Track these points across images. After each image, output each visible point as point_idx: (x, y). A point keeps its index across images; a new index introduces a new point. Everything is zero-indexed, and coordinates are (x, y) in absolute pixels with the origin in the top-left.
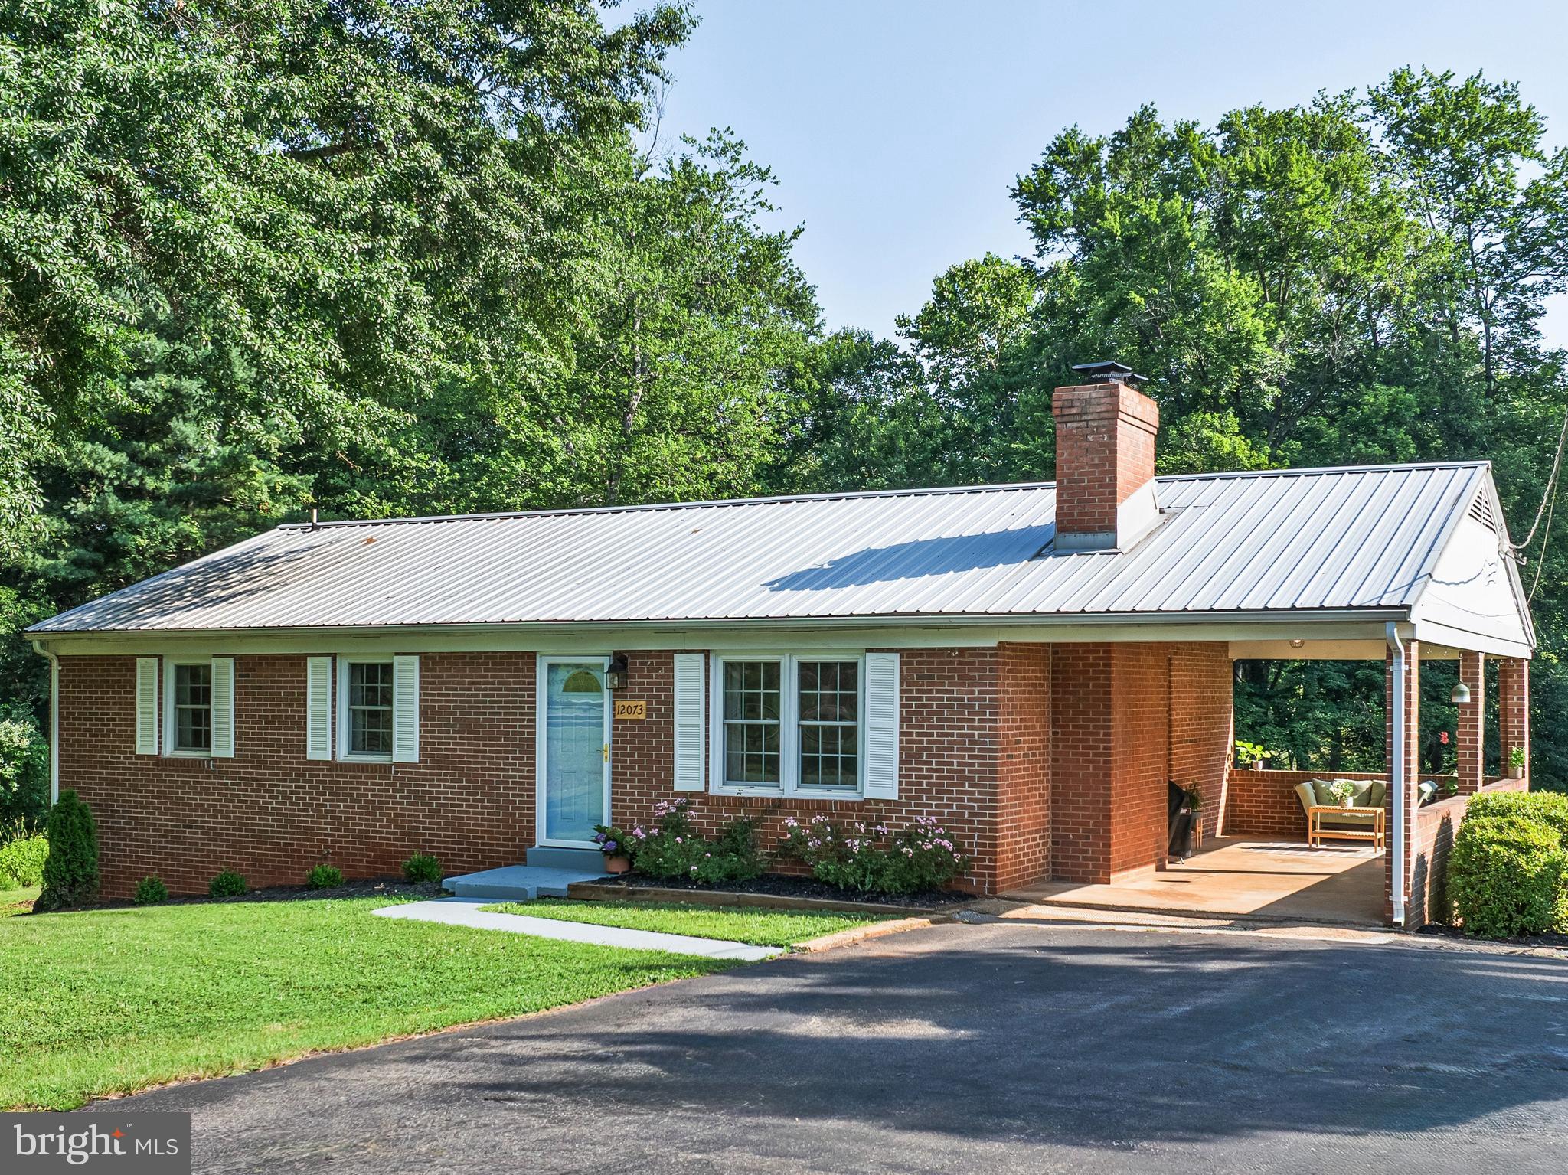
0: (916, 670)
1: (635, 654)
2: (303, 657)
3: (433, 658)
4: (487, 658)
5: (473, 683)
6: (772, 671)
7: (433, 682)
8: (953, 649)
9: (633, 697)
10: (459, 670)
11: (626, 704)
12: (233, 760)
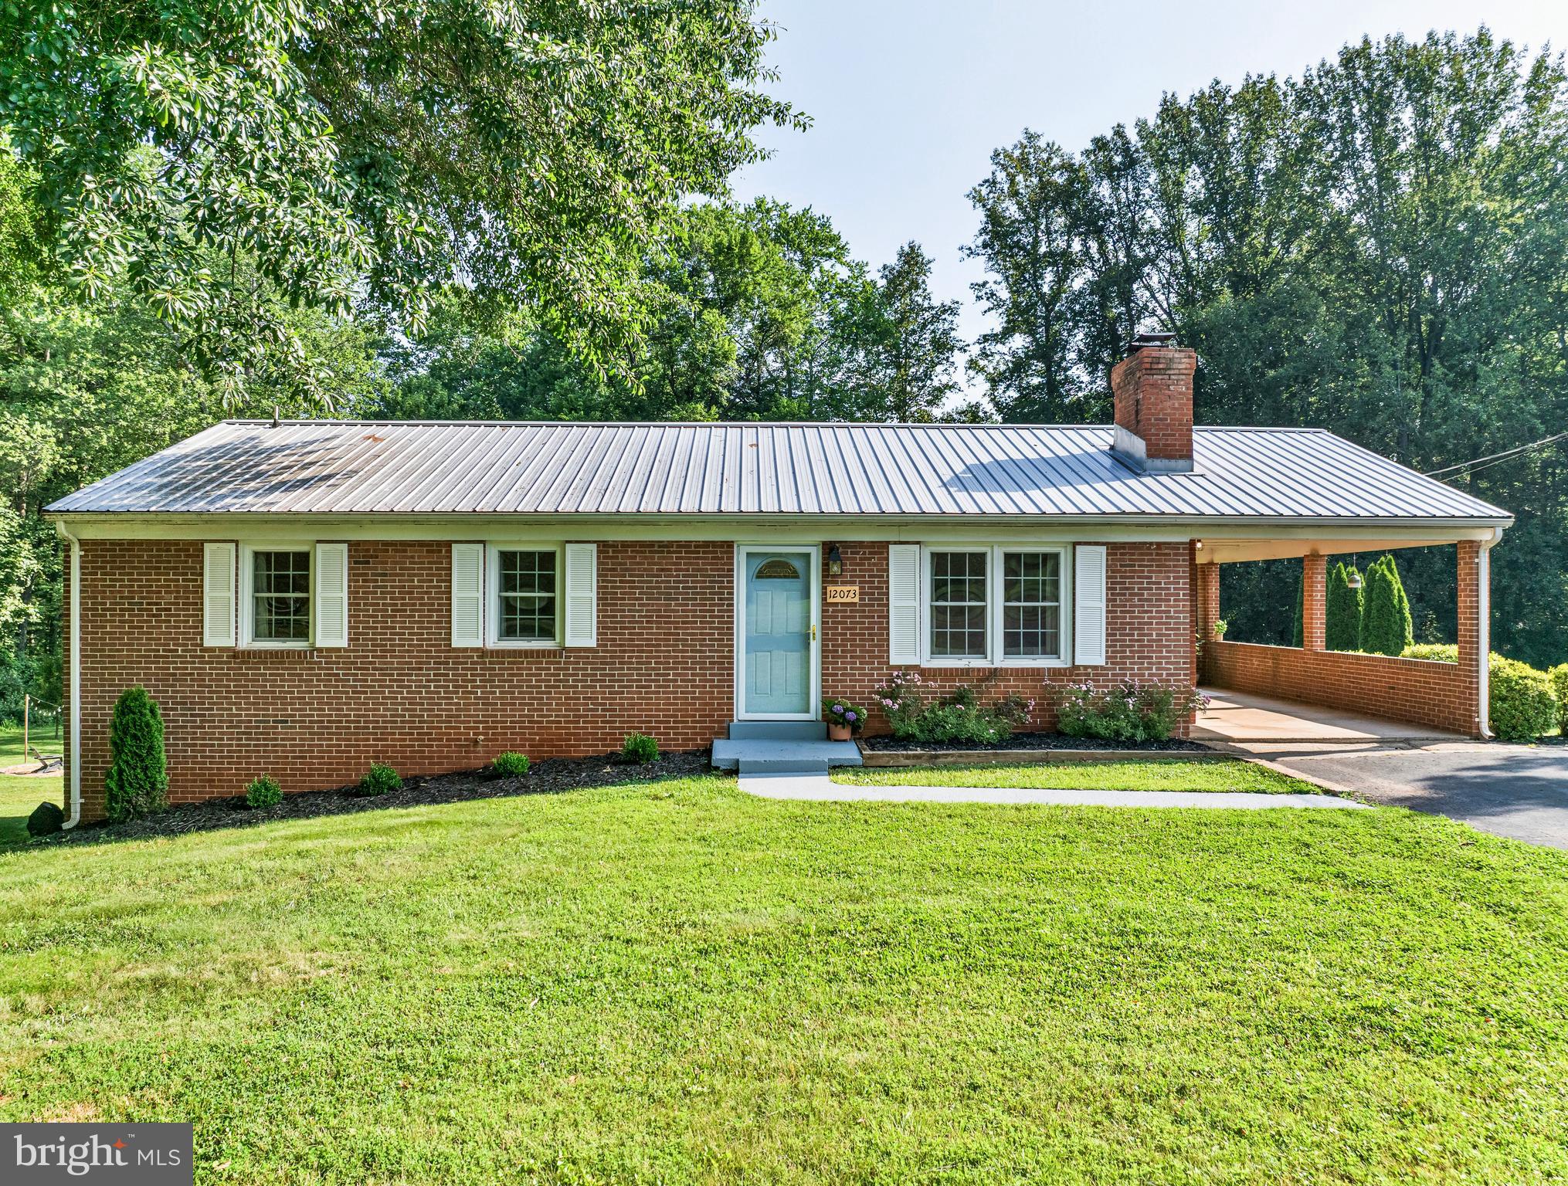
0: (1120, 560)
1: (846, 544)
2: (448, 544)
3: (613, 546)
4: (679, 546)
5: (662, 570)
6: (978, 562)
7: (614, 570)
8: (1151, 544)
9: (844, 583)
10: (646, 558)
11: (839, 589)
12: (346, 650)
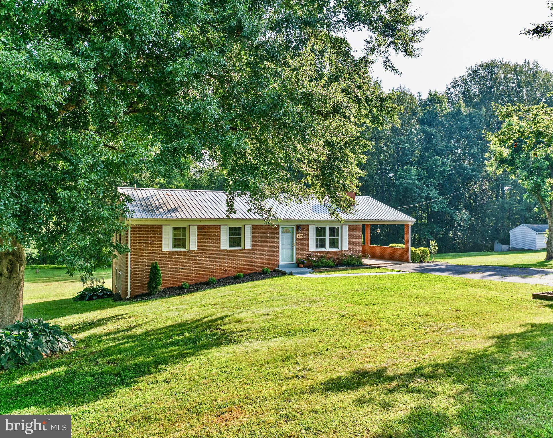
0: (350, 228)
1: (300, 225)
2: (220, 226)
3: (255, 226)
4: (268, 226)
5: (265, 231)
6: (324, 229)
7: (255, 231)
8: (355, 225)
9: (300, 234)
10: (261, 228)
12: (196, 251)
